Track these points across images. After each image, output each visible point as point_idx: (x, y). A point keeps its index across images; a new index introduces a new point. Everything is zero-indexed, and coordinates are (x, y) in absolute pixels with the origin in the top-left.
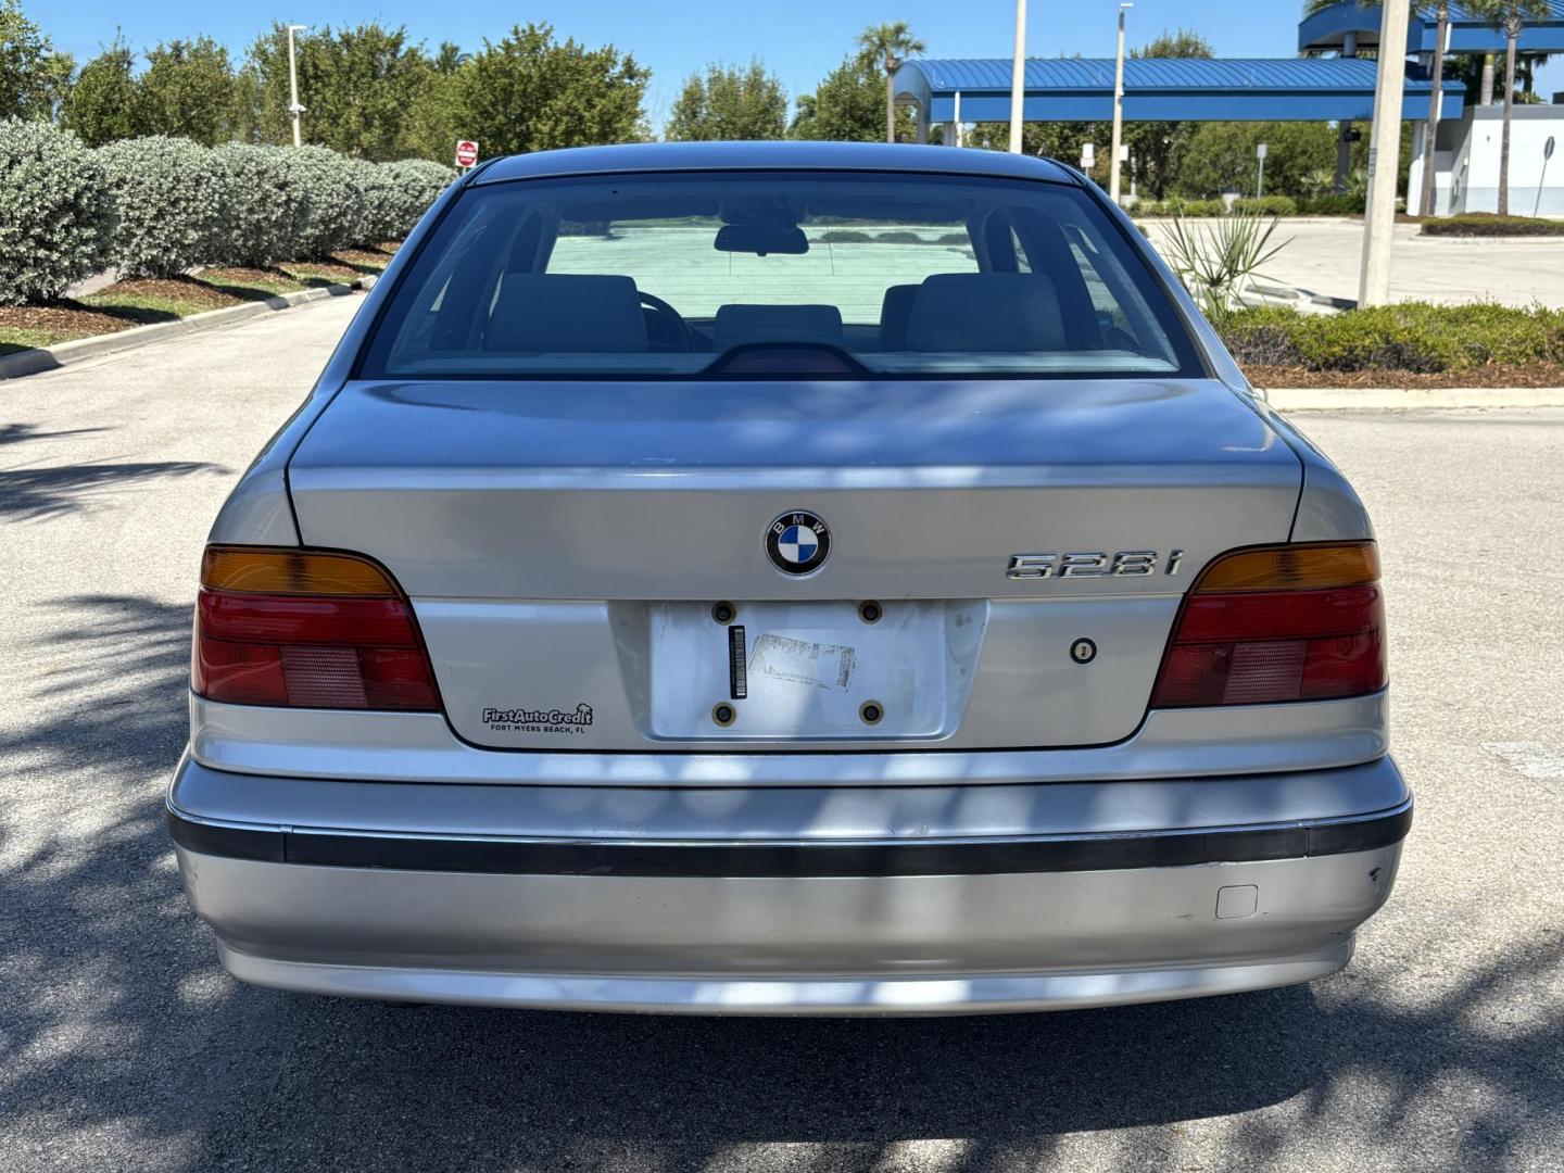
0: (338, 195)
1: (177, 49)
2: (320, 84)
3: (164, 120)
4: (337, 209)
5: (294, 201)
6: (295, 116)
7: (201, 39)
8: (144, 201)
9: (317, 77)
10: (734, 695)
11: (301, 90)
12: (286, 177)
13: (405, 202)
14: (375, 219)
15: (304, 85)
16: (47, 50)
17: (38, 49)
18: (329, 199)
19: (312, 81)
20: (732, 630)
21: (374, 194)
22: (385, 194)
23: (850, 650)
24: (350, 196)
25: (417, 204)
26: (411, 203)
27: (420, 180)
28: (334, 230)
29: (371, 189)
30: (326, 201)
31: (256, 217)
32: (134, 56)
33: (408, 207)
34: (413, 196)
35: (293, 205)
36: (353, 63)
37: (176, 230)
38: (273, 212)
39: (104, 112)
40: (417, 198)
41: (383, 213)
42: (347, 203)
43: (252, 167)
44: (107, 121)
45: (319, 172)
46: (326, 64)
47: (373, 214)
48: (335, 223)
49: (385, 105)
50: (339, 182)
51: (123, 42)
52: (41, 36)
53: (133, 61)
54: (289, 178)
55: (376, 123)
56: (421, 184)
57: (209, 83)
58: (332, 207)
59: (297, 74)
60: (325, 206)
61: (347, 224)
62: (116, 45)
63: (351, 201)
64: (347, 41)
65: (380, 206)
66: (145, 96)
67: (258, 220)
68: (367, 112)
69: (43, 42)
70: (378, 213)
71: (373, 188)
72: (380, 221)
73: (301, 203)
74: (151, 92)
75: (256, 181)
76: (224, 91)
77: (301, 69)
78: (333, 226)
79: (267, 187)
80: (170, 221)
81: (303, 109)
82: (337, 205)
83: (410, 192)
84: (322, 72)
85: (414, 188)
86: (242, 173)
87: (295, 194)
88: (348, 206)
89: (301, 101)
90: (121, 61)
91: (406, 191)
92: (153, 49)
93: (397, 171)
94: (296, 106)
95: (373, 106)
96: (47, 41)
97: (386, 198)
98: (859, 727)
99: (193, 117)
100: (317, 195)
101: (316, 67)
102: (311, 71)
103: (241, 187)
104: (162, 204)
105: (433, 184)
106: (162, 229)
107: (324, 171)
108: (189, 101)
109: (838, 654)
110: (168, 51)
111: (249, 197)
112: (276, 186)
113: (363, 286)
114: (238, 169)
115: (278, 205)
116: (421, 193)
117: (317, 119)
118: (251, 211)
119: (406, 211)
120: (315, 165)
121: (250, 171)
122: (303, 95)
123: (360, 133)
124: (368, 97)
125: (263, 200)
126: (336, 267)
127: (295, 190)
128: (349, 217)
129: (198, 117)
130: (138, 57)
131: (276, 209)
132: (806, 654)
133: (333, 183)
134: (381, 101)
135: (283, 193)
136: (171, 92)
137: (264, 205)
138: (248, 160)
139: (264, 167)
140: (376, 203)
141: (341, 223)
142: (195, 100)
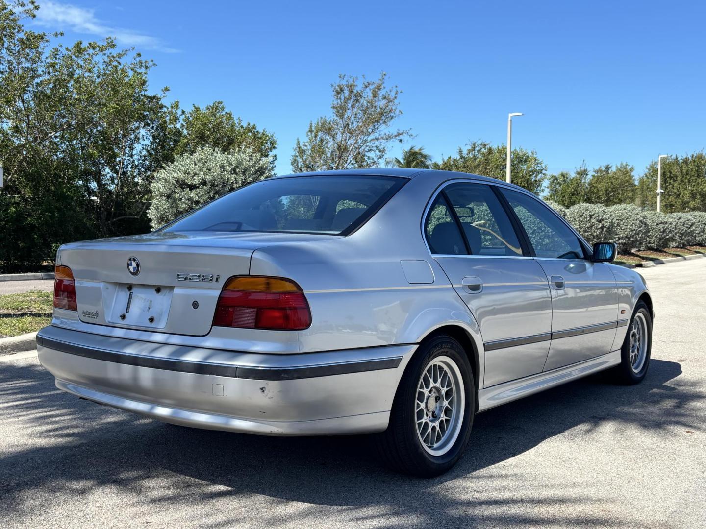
0: (636, 226)
1: (608, 168)
2: (672, 180)
3: (599, 198)
4: (635, 232)
5: (605, 227)
6: (658, 195)
7: (622, 164)
8: (528, 227)
9: (671, 178)
10: (126, 312)
11: (662, 183)
12: (602, 217)
13: (683, 230)
14: (660, 237)
15: (664, 181)
16: (545, 170)
17: (542, 170)
18: (631, 227)
19: (668, 179)
20: (131, 293)
21: (661, 226)
22: (667, 226)
23: (151, 301)
24: (642, 226)
25: (689, 231)
26: (686, 230)
27: (691, 220)
28: (633, 241)
29: (660, 224)
30: (629, 228)
31: (587, 234)
32: (589, 172)
33: (684, 232)
34: (687, 227)
35: (605, 229)
36: (688, 171)
37: (540, 239)
38: (595, 232)
39: (573, 195)
40: (689, 228)
41: (665, 234)
42: (639, 229)
43: (588, 213)
44: (573, 199)
45: (627, 216)
46: (675, 171)
47: (660, 235)
48: (633, 238)
49: (702, 189)
50: (636, 220)
51: (585, 166)
52: (543, 165)
53: (588, 173)
54: (604, 217)
55: (698, 197)
56: (692, 222)
57: (619, 181)
58: (632, 231)
59: (661, 176)
60: (628, 230)
61: (639, 239)
62: (581, 167)
63: (642, 228)
64: (686, 161)
65: (664, 231)
66: (591, 188)
67: (588, 235)
68: (694, 192)
69: (544, 167)
70: (663, 235)
71: (661, 223)
72: (663, 238)
73: (609, 228)
74: (593, 186)
75: (588, 219)
76: (626, 184)
77: (663, 174)
78: (632, 239)
79: (593, 221)
80: (538, 235)
81: (663, 191)
82: (634, 230)
83: (686, 225)
84: (673, 175)
85: (687, 224)
86: (583, 215)
87: (606, 224)
88: (640, 230)
89: (662, 187)
90: (584, 173)
91: (684, 225)
92: (597, 168)
93: (680, 216)
94: (659, 190)
95: (696, 190)
96: (545, 167)
97: (667, 228)
98: (148, 324)
99: (611, 196)
100: (626, 226)
101: (671, 173)
102: (668, 175)
103: (582, 221)
104: (534, 228)
105: (703, 223)
106: (535, 238)
107: (630, 215)
108: (610, 189)
109: (149, 302)
110: (603, 169)
111: (585, 225)
112: (597, 221)
113: (643, 265)
114: (581, 214)
115: (598, 229)
116: (691, 226)
117: (670, 196)
118: (585, 231)
119: (683, 234)
120: (626, 213)
121: (586, 215)
122: (664, 186)
123: (689, 202)
124: (694, 186)
125: (591, 227)
126: (632, 257)
127: (606, 222)
128: (640, 235)
129: (614, 196)
130: (591, 172)
131: (596, 230)
132: (143, 301)
133: (634, 220)
134: (701, 187)
135: (600, 224)
136: (602, 186)
137: (591, 229)
138: (586, 210)
139: (593, 213)
140: (662, 230)
141: (636, 237)
142: (612, 189)
